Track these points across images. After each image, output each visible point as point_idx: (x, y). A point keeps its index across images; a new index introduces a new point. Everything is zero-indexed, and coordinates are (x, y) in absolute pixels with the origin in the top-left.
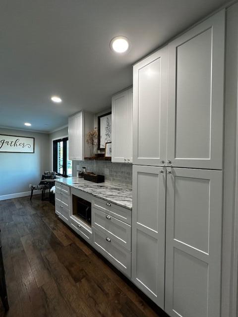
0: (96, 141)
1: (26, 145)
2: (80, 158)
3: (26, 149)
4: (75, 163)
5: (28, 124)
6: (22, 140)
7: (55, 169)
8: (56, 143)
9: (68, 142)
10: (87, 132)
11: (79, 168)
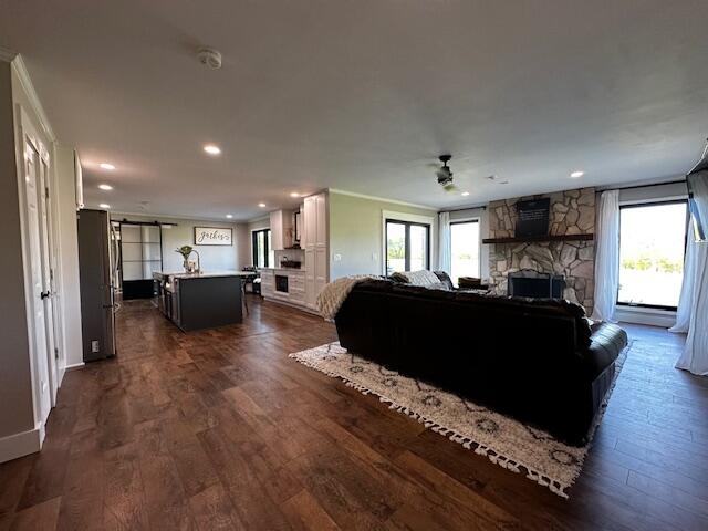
0: (294, 234)
1: (224, 237)
2: (281, 248)
3: (225, 242)
4: (277, 253)
5: (229, 216)
6: (221, 232)
7: (256, 262)
8: (255, 233)
9: (269, 233)
10: (287, 227)
11: (281, 258)
